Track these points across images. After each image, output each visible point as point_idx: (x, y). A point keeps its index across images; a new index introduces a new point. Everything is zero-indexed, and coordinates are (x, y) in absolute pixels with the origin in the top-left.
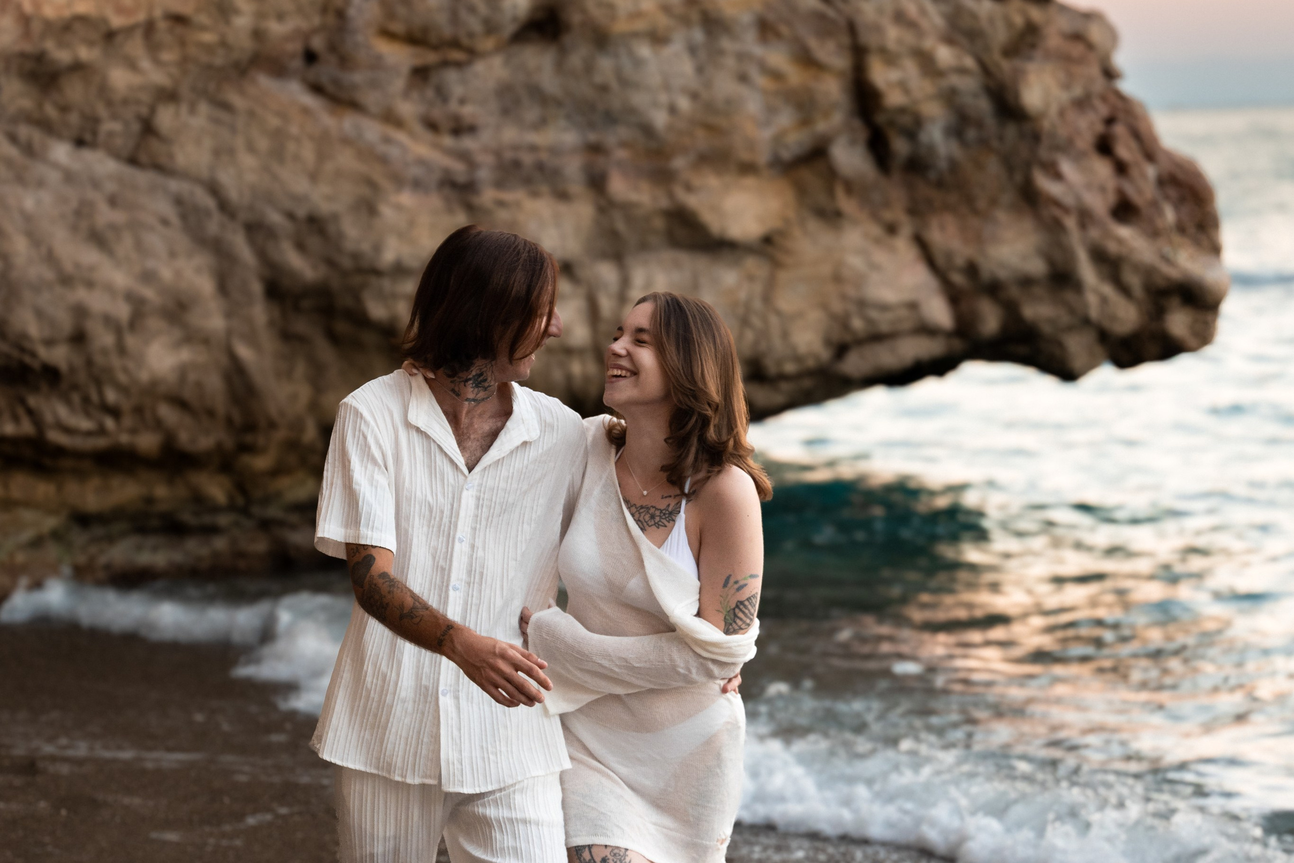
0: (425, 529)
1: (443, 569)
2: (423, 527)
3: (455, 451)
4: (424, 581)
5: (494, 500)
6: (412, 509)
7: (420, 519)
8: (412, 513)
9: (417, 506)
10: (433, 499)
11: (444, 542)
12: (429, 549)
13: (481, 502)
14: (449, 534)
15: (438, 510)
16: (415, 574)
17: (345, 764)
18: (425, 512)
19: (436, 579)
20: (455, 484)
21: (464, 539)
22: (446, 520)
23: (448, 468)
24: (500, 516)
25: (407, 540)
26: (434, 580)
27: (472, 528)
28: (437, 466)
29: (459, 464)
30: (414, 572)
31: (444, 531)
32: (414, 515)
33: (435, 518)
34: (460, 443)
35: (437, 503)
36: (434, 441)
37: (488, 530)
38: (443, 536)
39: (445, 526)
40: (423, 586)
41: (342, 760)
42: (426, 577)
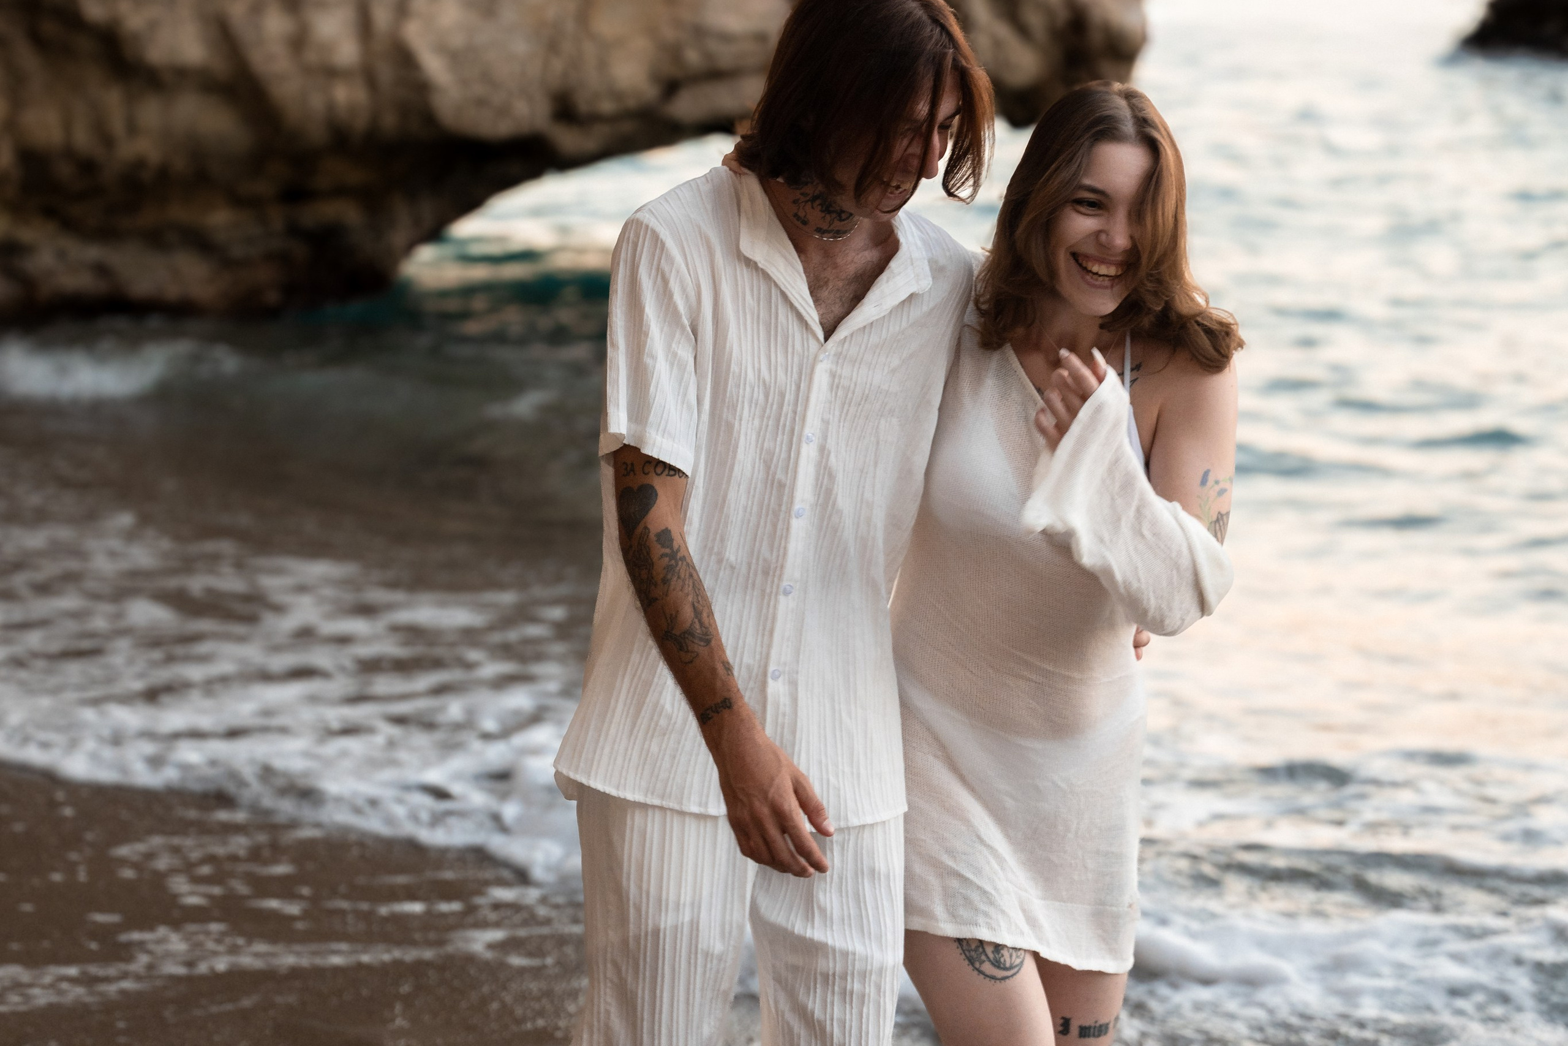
0: (757, 422)
1: (781, 486)
2: (753, 419)
3: (808, 304)
4: (750, 503)
5: (854, 379)
6: (741, 391)
7: (750, 406)
8: (740, 399)
9: (748, 389)
10: (771, 375)
11: (785, 442)
12: (761, 454)
13: (836, 381)
14: (792, 431)
15: (777, 391)
16: (738, 491)
17: (621, 794)
18: (759, 396)
19: (770, 499)
20: (804, 352)
21: (814, 438)
22: (787, 408)
23: (794, 328)
24: (859, 404)
25: (731, 440)
26: (766, 502)
27: (823, 420)
28: (779, 325)
29: (810, 322)
30: (737, 488)
31: (785, 425)
32: (743, 402)
33: (772, 405)
34: (813, 291)
35: (776, 383)
36: (776, 285)
37: (842, 424)
38: (783, 434)
39: (786, 419)
40: (749, 510)
41: (618, 788)
42: (754, 496)
